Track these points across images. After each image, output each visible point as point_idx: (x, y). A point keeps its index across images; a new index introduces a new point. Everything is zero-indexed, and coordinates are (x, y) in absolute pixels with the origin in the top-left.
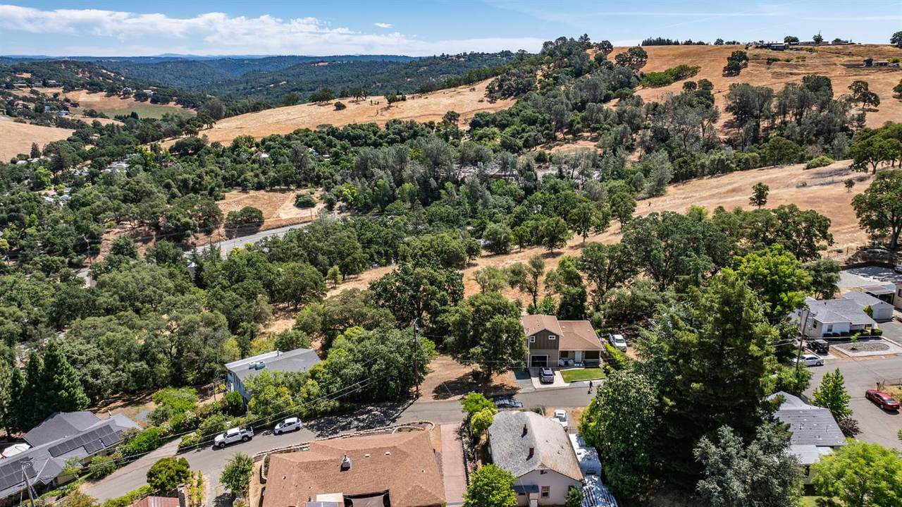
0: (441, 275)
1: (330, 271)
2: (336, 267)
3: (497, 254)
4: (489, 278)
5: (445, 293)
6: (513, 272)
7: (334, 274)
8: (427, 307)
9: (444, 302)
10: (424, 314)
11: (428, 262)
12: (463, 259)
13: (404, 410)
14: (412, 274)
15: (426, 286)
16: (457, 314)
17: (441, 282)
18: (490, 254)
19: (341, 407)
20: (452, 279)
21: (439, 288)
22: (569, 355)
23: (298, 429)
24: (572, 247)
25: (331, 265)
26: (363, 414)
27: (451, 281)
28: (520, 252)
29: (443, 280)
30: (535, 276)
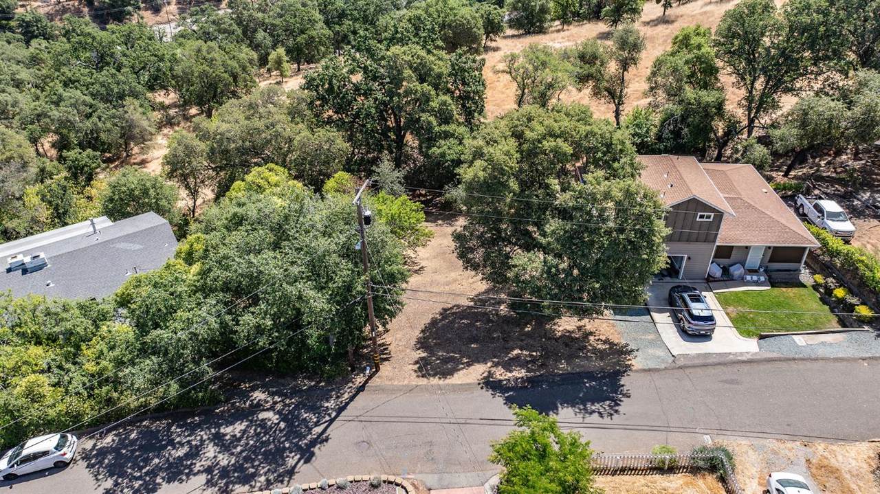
0: (442, 62)
1: (273, 56)
2: (281, 51)
3: (528, 33)
4: (536, 69)
5: (447, 98)
6: (582, 57)
7: (279, 63)
8: (414, 124)
9: (445, 118)
10: (409, 137)
11: (416, 35)
12: (476, 39)
13: (340, 410)
14: (383, 58)
15: (411, 83)
16: (479, 163)
17: (439, 76)
18: (516, 33)
19: (181, 397)
20: (463, 70)
21: (436, 87)
22: (735, 255)
23: (60, 466)
24: (647, 23)
25: (274, 47)
26: (232, 419)
27: (459, 73)
28: (563, 30)
29: (446, 71)
30: (625, 65)
